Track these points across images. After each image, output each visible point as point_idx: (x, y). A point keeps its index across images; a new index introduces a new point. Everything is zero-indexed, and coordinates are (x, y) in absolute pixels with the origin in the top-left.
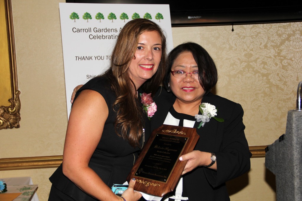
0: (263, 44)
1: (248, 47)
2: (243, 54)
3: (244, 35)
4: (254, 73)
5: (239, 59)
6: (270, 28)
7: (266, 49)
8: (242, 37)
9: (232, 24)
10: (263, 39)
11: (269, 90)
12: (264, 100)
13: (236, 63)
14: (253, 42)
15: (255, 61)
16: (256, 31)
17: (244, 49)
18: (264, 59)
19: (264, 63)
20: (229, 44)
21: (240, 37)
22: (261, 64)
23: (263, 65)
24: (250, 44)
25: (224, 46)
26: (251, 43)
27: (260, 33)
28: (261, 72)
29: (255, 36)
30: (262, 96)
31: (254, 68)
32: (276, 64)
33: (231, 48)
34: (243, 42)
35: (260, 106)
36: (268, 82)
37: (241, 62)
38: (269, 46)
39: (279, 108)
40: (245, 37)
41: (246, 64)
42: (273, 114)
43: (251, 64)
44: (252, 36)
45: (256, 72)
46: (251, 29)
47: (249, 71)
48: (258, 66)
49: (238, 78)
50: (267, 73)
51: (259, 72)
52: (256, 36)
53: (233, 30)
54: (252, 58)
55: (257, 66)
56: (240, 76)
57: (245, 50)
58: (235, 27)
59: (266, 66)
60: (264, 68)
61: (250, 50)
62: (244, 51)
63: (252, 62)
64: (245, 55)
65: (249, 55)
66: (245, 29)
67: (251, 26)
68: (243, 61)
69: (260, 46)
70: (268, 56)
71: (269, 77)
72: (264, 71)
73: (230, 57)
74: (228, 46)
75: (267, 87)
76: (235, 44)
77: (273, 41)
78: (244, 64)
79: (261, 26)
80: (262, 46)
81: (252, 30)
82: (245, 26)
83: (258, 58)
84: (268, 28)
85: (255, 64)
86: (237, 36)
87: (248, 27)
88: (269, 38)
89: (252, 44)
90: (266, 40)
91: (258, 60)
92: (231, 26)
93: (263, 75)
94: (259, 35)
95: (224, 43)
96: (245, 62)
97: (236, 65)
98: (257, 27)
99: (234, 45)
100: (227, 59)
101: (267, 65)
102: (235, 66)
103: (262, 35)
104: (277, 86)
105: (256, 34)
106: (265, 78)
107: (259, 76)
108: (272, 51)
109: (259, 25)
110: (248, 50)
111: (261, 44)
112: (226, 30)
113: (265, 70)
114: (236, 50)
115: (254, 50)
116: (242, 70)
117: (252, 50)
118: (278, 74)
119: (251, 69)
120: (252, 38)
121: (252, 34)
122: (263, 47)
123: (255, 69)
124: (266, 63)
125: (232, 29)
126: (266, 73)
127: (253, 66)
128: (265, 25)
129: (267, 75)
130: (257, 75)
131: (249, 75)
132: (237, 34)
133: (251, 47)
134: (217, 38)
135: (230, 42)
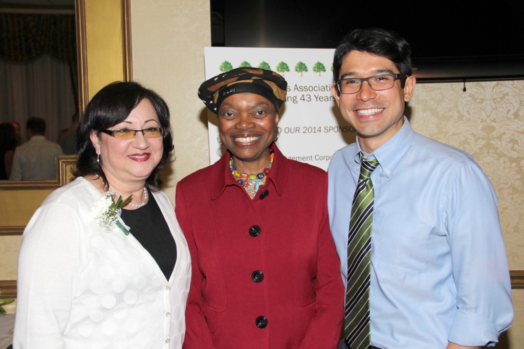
0: (512, 112)
1: (488, 116)
2: (480, 127)
3: (481, 97)
4: (497, 157)
5: (473, 135)
7: (516, 120)
8: (478, 101)
9: (464, 79)
10: (511, 103)
11: (520, 184)
12: (512, 199)
13: (468, 141)
14: (496, 108)
15: (500, 138)
16: (501, 92)
17: (482, 119)
18: (513, 135)
19: (514, 141)
20: (459, 112)
21: (475, 100)
22: (509, 142)
23: (511, 145)
24: (491, 112)
25: (451, 113)
26: (493, 109)
27: (507, 94)
28: (509, 155)
29: (499, 100)
30: (509, 193)
31: (497, 148)
33: (461, 117)
34: (480, 108)
36: (520, 171)
37: (477, 140)
38: (521, 115)
40: (483, 100)
41: (484, 142)
43: (492, 142)
44: (494, 99)
45: (501, 155)
46: (494, 87)
47: (488, 152)
48: (504, 145)
50: (518, 158)
51: (505, 155)
52: (502, 99)
53: (465, 90)
54: (494, 134)
55: (501, 146)
57: (482, 121)
58: (468, 85)
59: (516, 146)
60: (513, 149)
61: (492, 121)
62: (481, 122)
63: (493, 139)
64: (484, 129)
65: (489, 129)
66: (483, 88)
67: (494, 83)
68: (479, 138)
69: (508, 115)
70: (520, 130)
71: (522, 164)
72: (514, 154)
73: (459, 131)
74: (456, 115)
75: (518, 179)
76: (468, 112)
78: (482, 143)
79: (509, 83)
80: (510, 115)
81: (495, 90)
82: (484, 83)
83: (504, 134)
84: (521, 88)
85: (499, 143)
86: (471, 98)
87: (489, 85)
88: (521, 102)
89: (494, 111)
90: (517, 106)
91: (504, 137)
92: (462, 84)
93: (512, 160)
94: (506, 97)
95: (450, 110)
96: (483, 139)
97: (468, 143)
98: (502, 85)
99: (465, 113)
100: (454, 134)
101: (518, 144)
103: (511, 97)
105: (501, 96)
106: (514, 164)
107: (505, 162)
109: (506, 82)
110: (489, 121)
111: (509, 111)
112: (453, 89)
113: (515, 153)
114: (469, 120)
115: (497, 120)
116: (478, 151)
117: (494, 121)
119: (492, 151)
120: (495, 103)
121: (495, 97)
122: (512, 117)
123: (498, 151)
124: (517, 141)
125: (463, 88)
126: (516, 156)
127: (496, 146)
128: (516, 82)
129: (517, 160)
130: (502, 160)
131: (488, 159)
132: (471, 96)
133: (493, 116)
134: (440, 101)
135: (460, 108)
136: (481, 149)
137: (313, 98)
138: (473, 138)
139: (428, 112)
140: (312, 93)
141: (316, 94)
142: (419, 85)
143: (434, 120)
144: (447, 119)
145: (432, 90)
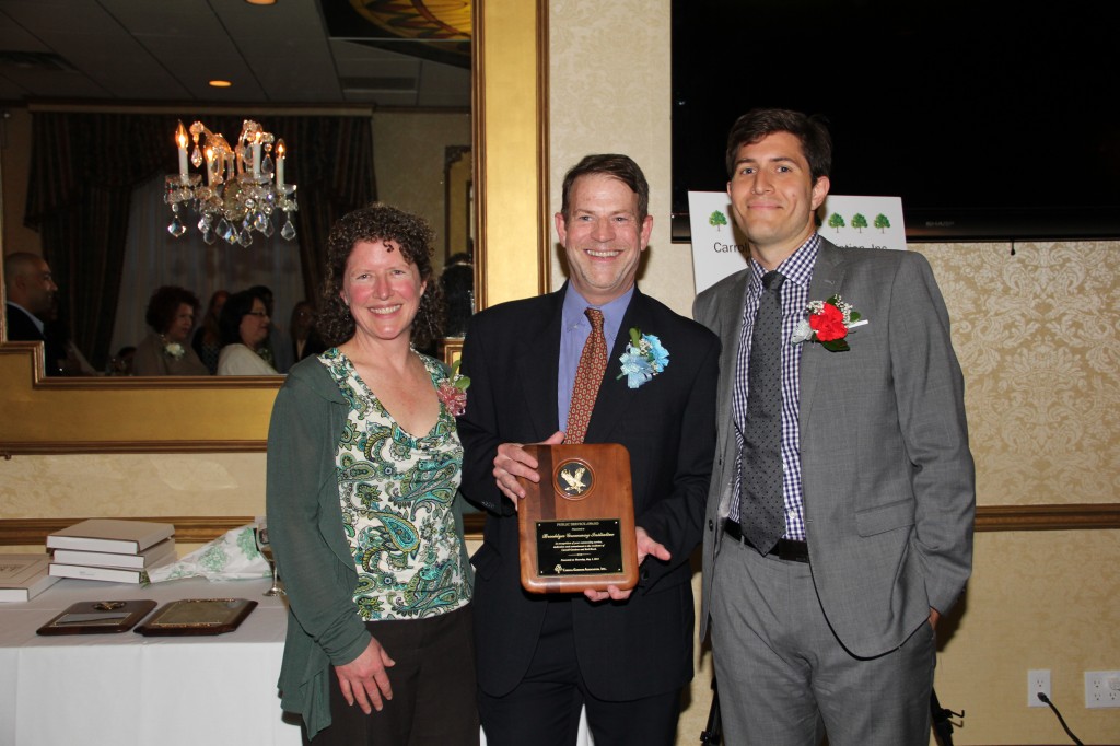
0: (1076, 284)
1: (1044, 290)
2: (1033, 305)
3: (1035, 263)
4: (1054, 346)
5: (1023, 315)
6: (1091, 250)
7: (1080, 296)
8: (1030, 268)
9: (1012, 239)
10: (1074, 273)
11: (1086, 383)
12: (1074, 405)
13: (1017, 323)
14: (1054, 278)
15: (1059, 320)
16: (1060, 257)
17: (1035, 294)
18: (1076, 316)
19: (1077, 325)
20: (1004, 283)
21: (1026, 267)
22: (1071, 326)
23: (1073, 330)
24: (1048, 284)
25: (993, 285)
26: (1050, 280)
27: (1069, 260)
28: (1071, 344)
29: (1057, 267)
30: (1070, 397)
31: (1055, 334)
32: (1103, 329)
33: (1006, 290)
34: (1033, 278)
35: (1066, 418)
36: (1085, 366)
37: (1027, 323)
38: (1087, 288)
39: (1107, 424)
40: (1036, 268)
41: (1037, 325)
42: (1093, 436)
43: (1049, 325)
44: (1051, 267)
45: (1060, 344)
46: (1051, 250)
47: (1043, 341)
48: (1064, 330)
49: (1021, 355)
50: (1083, 348)
51: (1066, 344)
52: (1062, 266)
53: (1013, 253)
54: (1052, 314)
55: (1061, 330)
56: (1025, 351)
57: (1036, 296)
58: (1017, 246)
59: (1080, 332)
60: (1076, 335)
61: (1048, 296)
62: (1034, 298)
63: (1051, 321)
64: (1037, 307)
65: (1044, 308)
66: (1037, 250)
67: (1052, 244)
68: (1031, 320)
69: (1070, 289)
70: (1086, 309)
71: (1087, 356)
72: (1076, 343)
73: (1004, 310)
74: (1000, 287)
75: (1083, 377)
76: (1016, 283)
77: (1096, 279)
78: (1034, 326)
79: (1071, 245)
80: (1073, 289)
81: (1053, 253)
82: (1038, 245)
83: (1064, 314)
84: (1088, 251)
85: (1058, 327)
86: (1019, 265)
87: (1044, 247)
88: (1088, 272)
89: (1052, 283)
90: (1081, 275)
91: (1065, 319)
92: (1009, 244)
93: (1074, 351)
94: (1068, 264)
95: (992, 280)
96: (1036, 321)
97: (1016, 327)
98: (1062, 247)
99: (1012, 285)
100: (997, 314)
101: (1083, 329)
102: (1013, 330)
103: (1073, 264)
104: (1104, 376)
105: (1061, 261)
106: (1078, 357)
107: (1065, 354)
108: (1096, 298)
109: (1068, 244)
110: (1044, 296)
111: (1071, 283)
112: (996, 251)
113: (1079, 341)
114: (1017, 295)
115: (1055, 295)
116: (1029, 338)
117: (1052, 296)
118: (1106, 350)
119: (1047, 338)
120: (1052, 271)
121: (1053, 263)
122: (1076, 291)
123: (1057, 338)
124: (1082, 324)
125: (1010, 250)
126: (1080, 346)
127: (1053, 331)
128: (1080, 243)
129: (1082, 351)
130: (1061, 350)
131: (1043, 349)
132: (1021, 261)
133: (1050, 289)
134: (978, 268)
135: (1006, 277)
136: (1033, 335)
138: (1023, 320)
139: (962, 283)
142: (951, 245)
143: (970, 293)
144: (987, 292)
145: (969, 251)
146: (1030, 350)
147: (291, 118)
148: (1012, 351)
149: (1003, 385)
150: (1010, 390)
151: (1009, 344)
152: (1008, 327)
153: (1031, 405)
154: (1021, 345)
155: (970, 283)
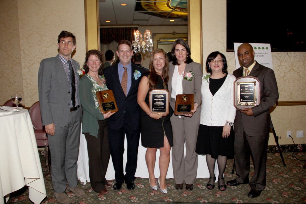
0: (298, 60)
2: (290, 64)
5: (289, 66)
6: (301, 54)
10: (298, 58)
11: (299, 78)
12: (297, 82)
15: (295, 67)
16: (295, 55)
21: (289, 57)
26: (294, 59)
27: (297, 55)
32: (303, 68)
33: (286, 61)
34: (290, 59)
35: (296, 85)
36: (299, 75)
37: (289, 67)
38: (300, 61)
39: (303, 86)
40: (291, 57)
42: (300, 88)
43: (293, 68)
44: (294, 57)
45: (295, 71)
48: (296, 69)
49: (288, 73)
51: (296, 71)
52: (296, 57)
53: (287, 54)
54: (294, 66)
56: (289, 73)
57: (291, 62)
58: (288, 53)
59: (299, 69)
64: (291, 64)
65: (292, 64)
70: (300, 65)
71: (300, 73)
72: (298, 71)
74: (285, 60)
77: (302, 59)
82: (291, 53)
83: (296, 66)
87: (293, 53)
88: (300, 58)
92: (286, 52)
93: (297, 72)
95: (283, 59)
96: (291, 67)
99: (287, 60)
100: (284, 66)
104: (303, 77)
106: (298, 74)
108: (301, 63)
109: (297, 52)
111: (297, 60)
112: (284, 54)
114: (288, 62)
117: (294, 62)
118: (303, 73)
119: (293, 70)
124: (299, 67)
128: (299, 52)
129: (299, 73)
131: (292, 72)
132: (288, 56)
133: (293, 61)
134: (281, 57)
135: (286, 59)
136: (290, 70)
137: (258, 56)
140: (258, 55)
141: (259, 55)
142: (276, 53)
143: (279, 62)
144: (282, 61)
145: (279, 54)
146: (290, 72)
147: (122, 28)
148: (287, 73)
149: (285, 79)
150: (286, 80)
151: (286, 71)
152: (286, 68)
153: (290, 82)
154: (288, 71)
155: (279, 60)
